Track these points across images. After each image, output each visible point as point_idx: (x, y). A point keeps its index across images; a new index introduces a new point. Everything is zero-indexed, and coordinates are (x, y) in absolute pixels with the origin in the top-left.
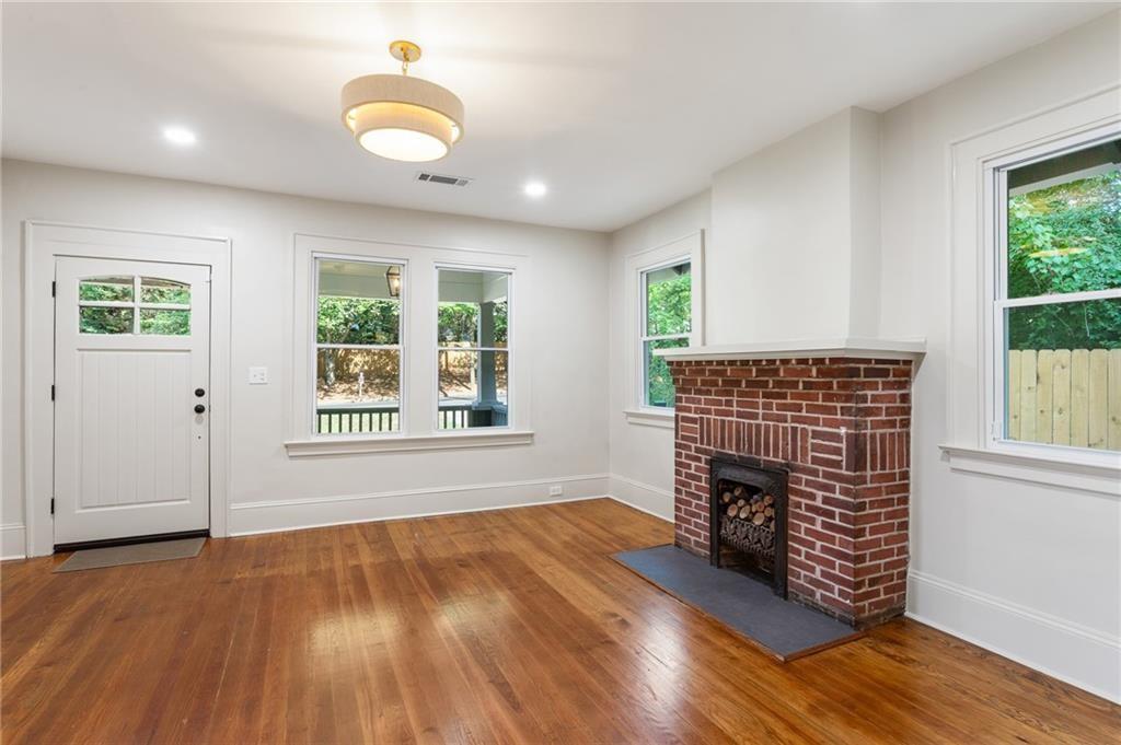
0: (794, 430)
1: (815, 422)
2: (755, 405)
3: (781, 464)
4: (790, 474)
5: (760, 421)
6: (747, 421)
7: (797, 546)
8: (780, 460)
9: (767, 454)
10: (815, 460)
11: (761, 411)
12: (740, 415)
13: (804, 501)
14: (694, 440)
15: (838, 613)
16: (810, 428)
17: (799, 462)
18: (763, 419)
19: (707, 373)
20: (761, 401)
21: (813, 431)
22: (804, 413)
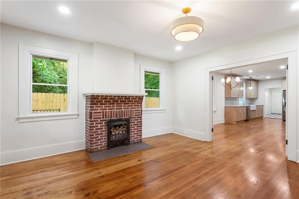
0: (131, 110)
1: (135, 108)
2: (122, 106)
3: (128, 118)
4: (130, 119)
5: (123, 110)
6: (119, 110)
7: (131, 133)
8: (128, 117)
9: (124, 116)
10: (135, 115)
11: (123, 107)
12: (117, 109)
13: (133, 124)
14: (100, 118)
15: (139, 141)
16: (134, 109)
17: (132, 117)
18: (123, 109)
19: (108, 99)
20: (123, 105)
21: (135, 110)
22: (133, 107)
